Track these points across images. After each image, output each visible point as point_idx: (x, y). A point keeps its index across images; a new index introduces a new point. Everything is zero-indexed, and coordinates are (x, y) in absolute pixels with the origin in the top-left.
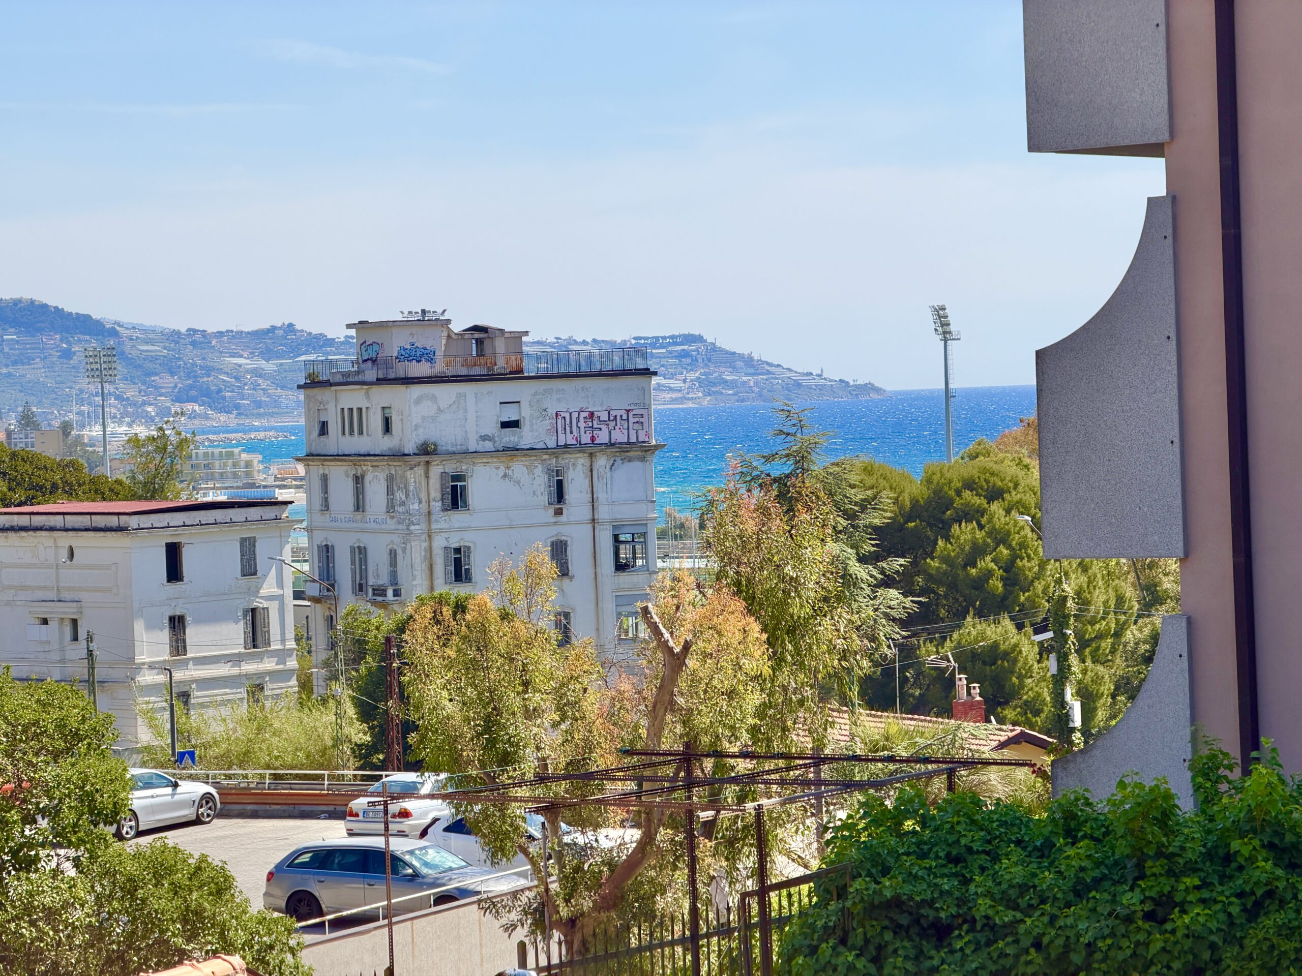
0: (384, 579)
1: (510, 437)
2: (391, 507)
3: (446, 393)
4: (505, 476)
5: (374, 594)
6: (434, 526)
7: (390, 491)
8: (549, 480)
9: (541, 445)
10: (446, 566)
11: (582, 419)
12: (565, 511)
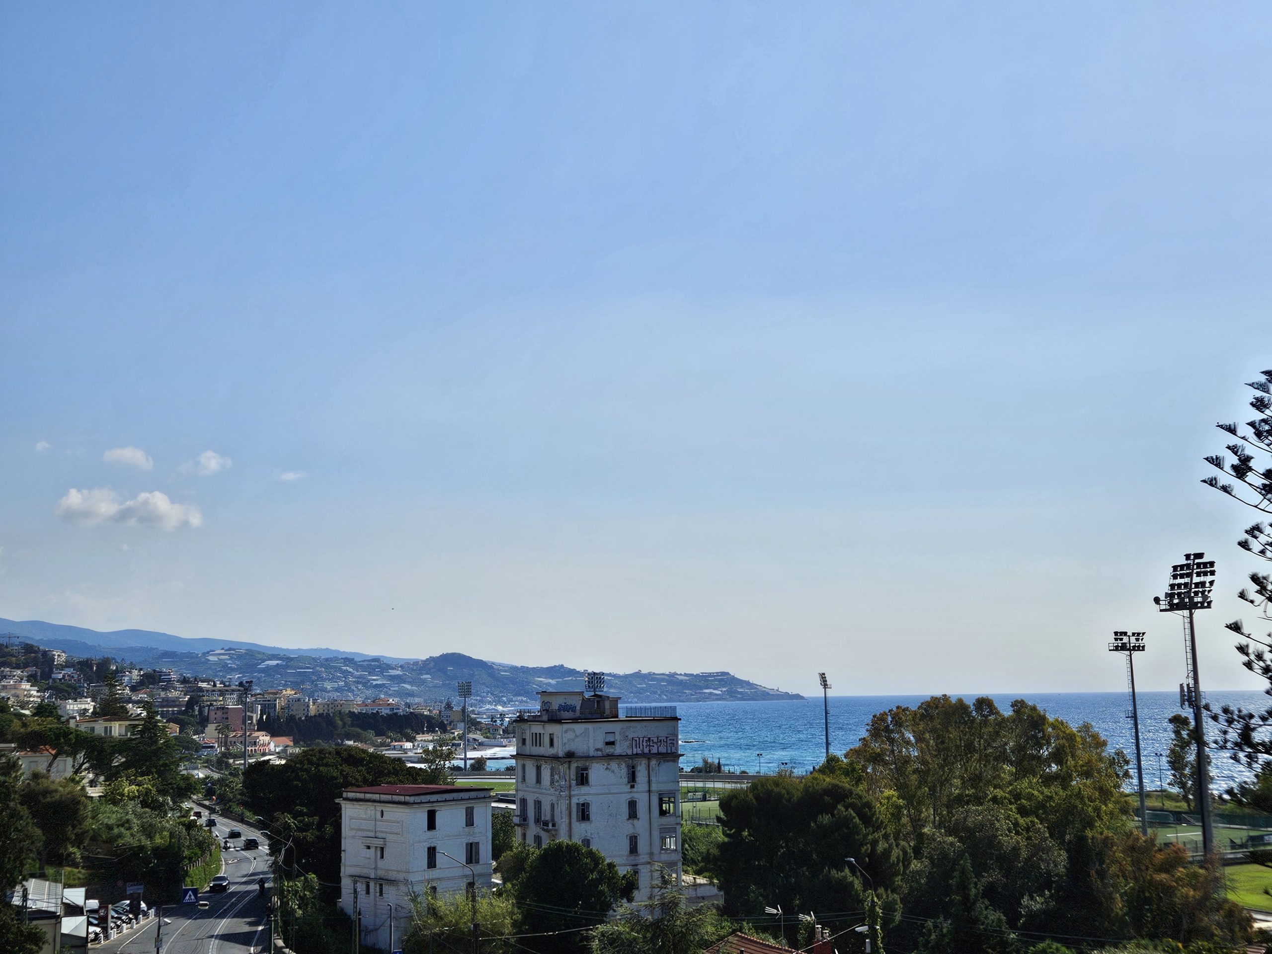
0: (548, 818)
1: (609, 750)
2: (552, 782)
3: (579, 728)
4: (607, 768)
5: (543, 825)
6: (573, 793)
7: (552, 775)
8: (628, 771)
9: (625, 754)
10: (577, 812)
11: (644, 741)
12: (635, 786)
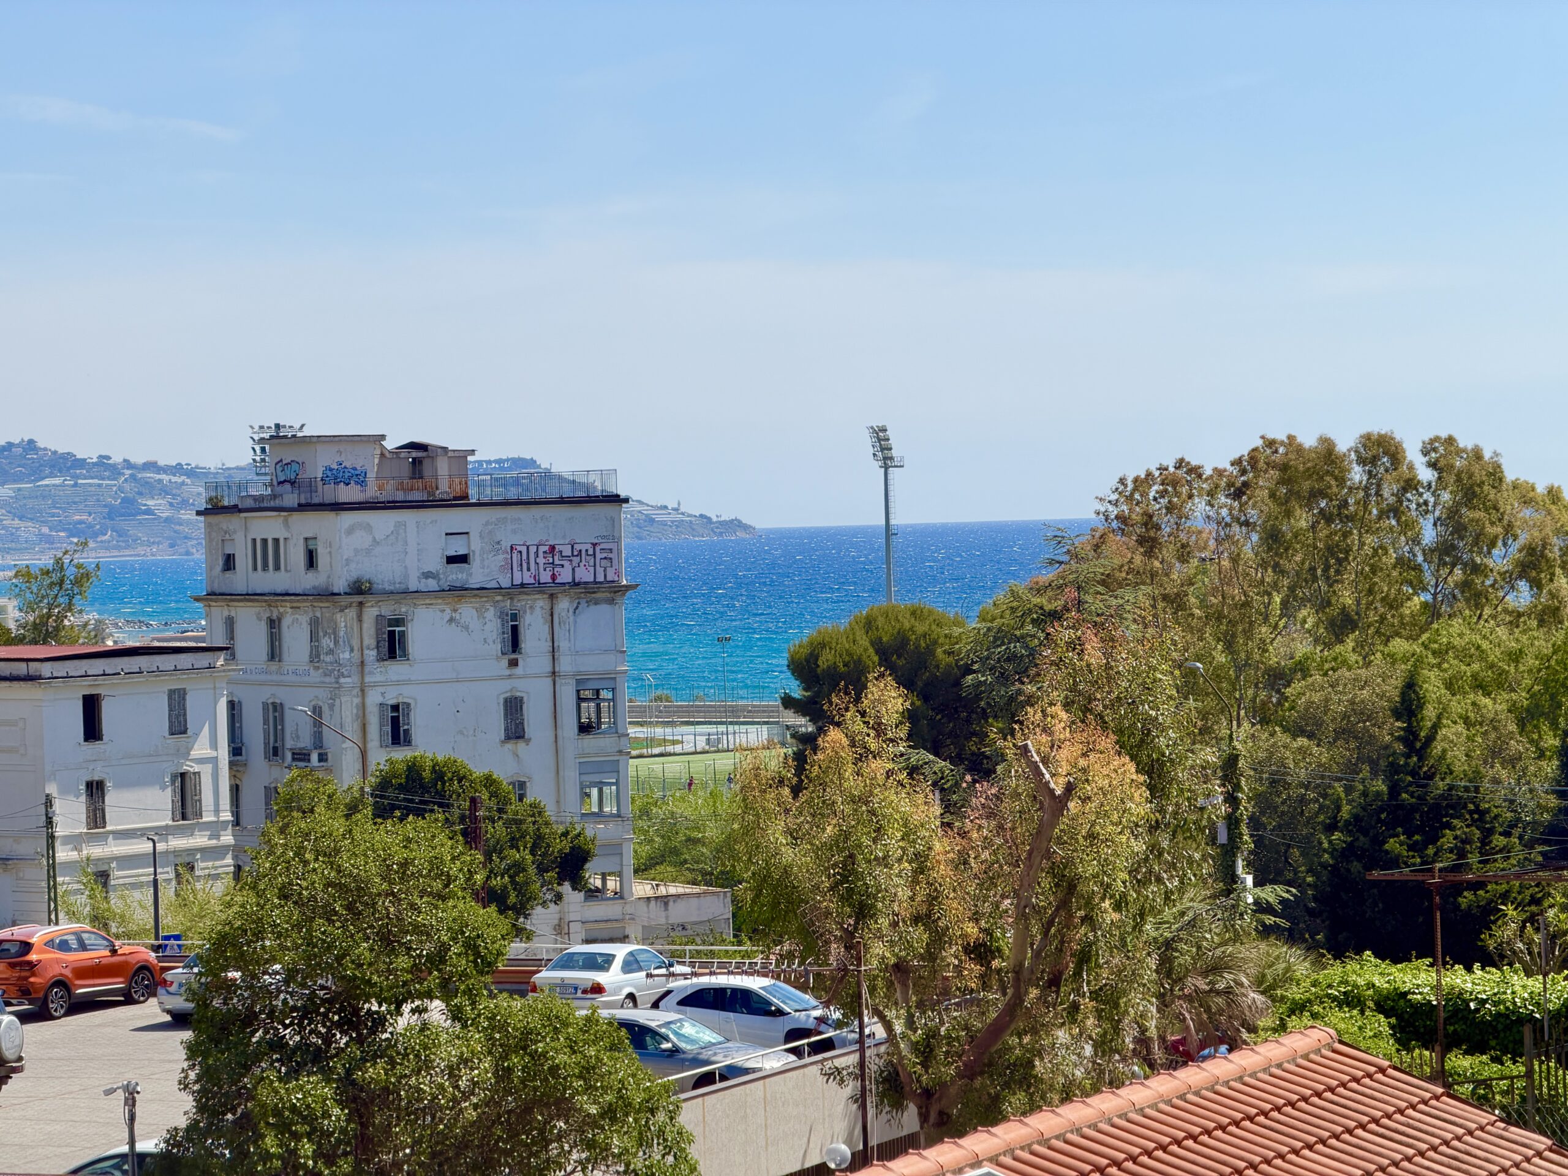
0: (306, 742)
1: (456, 574)
2: (315, 656)
3: (383, 522)
4: (451, 620)
5: (294, 759)
6: (367, 679)
7: (314, 637)
8: (503, 625)
9: (494, 584)
10: (381, 725)
11: (541, 554)
12: (520, 662)
